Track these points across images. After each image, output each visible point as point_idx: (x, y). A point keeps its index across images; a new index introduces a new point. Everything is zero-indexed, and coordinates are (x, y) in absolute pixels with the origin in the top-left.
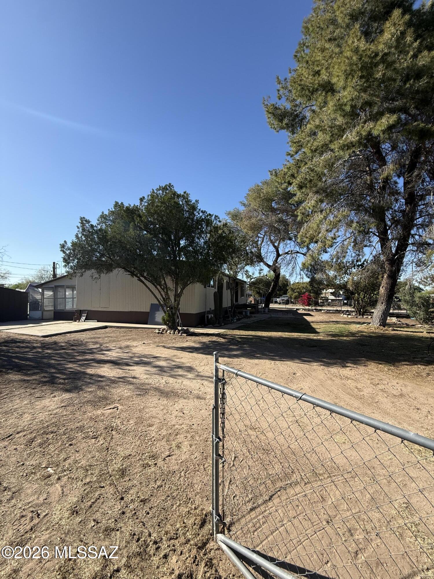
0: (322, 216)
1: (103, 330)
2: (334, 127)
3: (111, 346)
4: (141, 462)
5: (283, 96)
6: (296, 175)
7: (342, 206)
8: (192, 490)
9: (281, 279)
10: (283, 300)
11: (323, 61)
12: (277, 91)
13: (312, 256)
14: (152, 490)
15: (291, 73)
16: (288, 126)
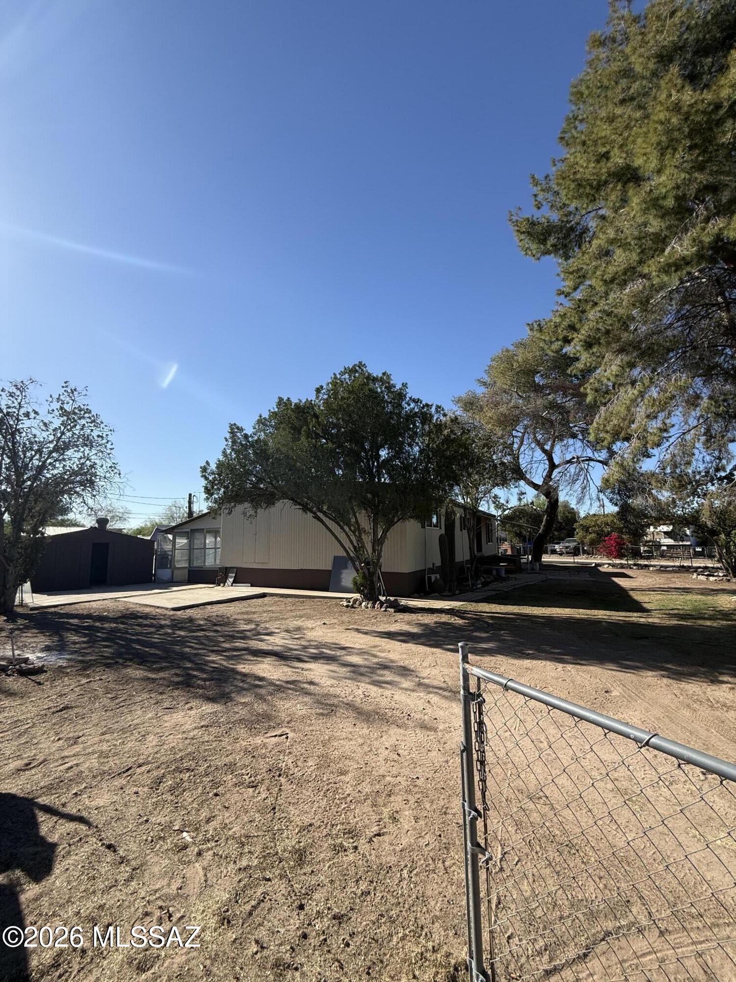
0: (636, 392)
1: (260, 600)
2: (644, 238)
3: (272, 626)
4: (330, 841)
5: (544, 203)
6: (578, 326)
7: (674, 372)
8: (425, 909)
9: (560, 509)
10: (567, 547)
11: (613, 137)
12: (533, 197)
13: (622, 465)
14: (352, 898)
15: (555, 165)
16: (555, 248)
